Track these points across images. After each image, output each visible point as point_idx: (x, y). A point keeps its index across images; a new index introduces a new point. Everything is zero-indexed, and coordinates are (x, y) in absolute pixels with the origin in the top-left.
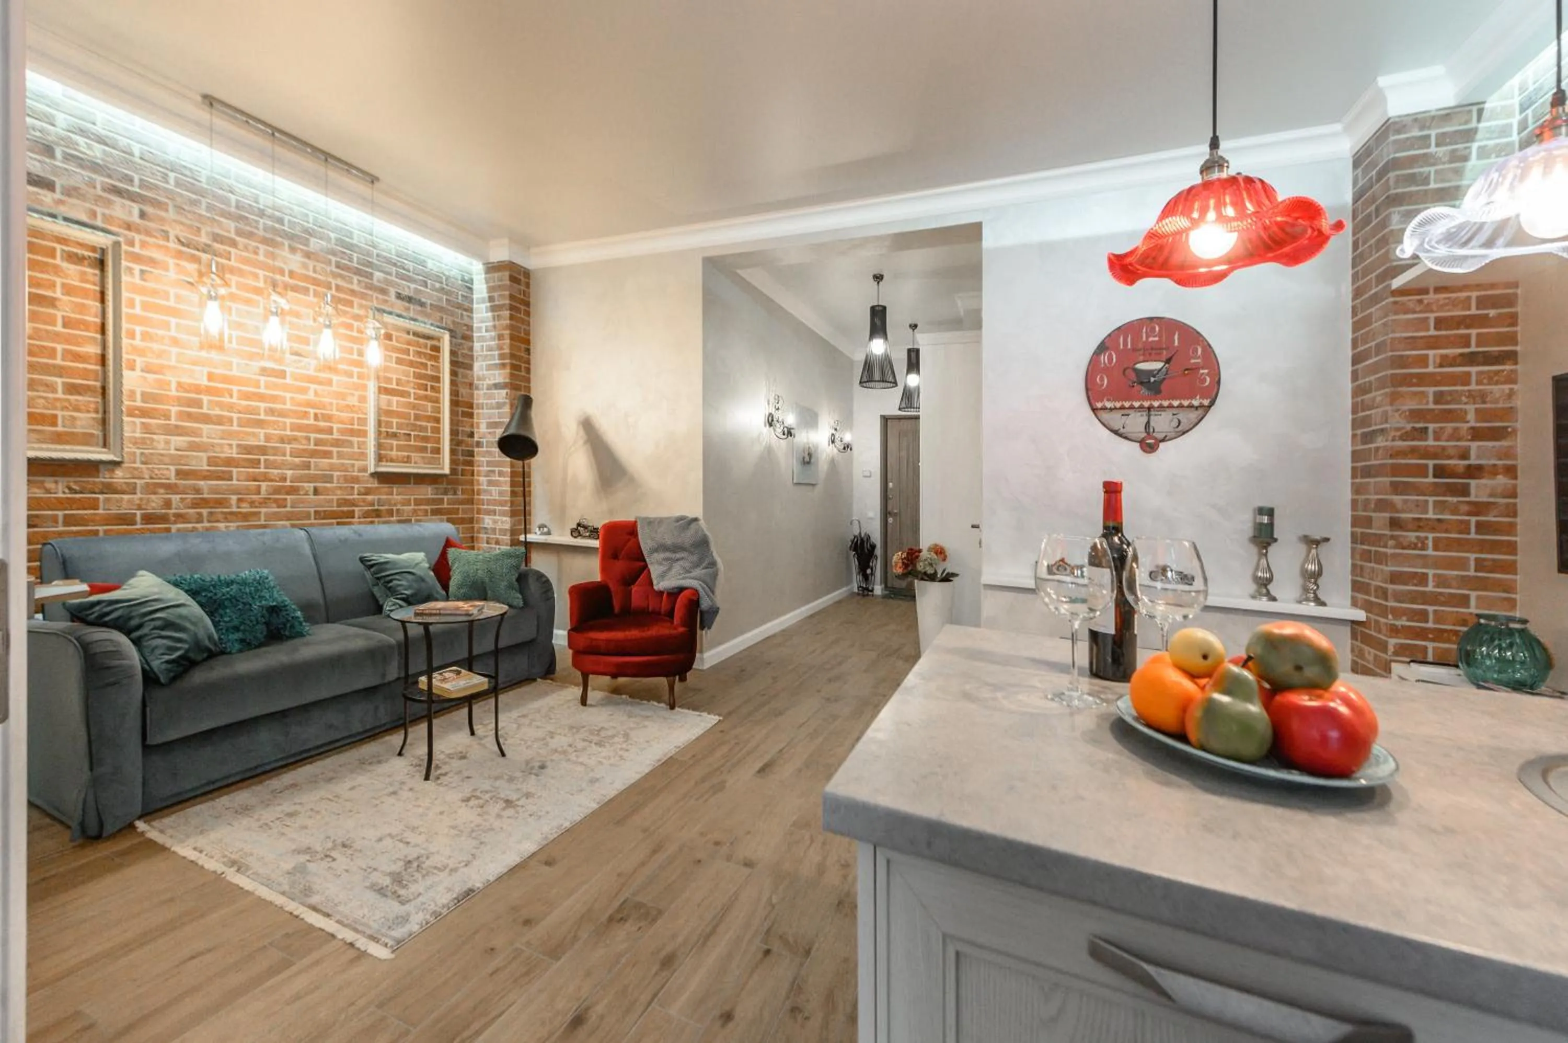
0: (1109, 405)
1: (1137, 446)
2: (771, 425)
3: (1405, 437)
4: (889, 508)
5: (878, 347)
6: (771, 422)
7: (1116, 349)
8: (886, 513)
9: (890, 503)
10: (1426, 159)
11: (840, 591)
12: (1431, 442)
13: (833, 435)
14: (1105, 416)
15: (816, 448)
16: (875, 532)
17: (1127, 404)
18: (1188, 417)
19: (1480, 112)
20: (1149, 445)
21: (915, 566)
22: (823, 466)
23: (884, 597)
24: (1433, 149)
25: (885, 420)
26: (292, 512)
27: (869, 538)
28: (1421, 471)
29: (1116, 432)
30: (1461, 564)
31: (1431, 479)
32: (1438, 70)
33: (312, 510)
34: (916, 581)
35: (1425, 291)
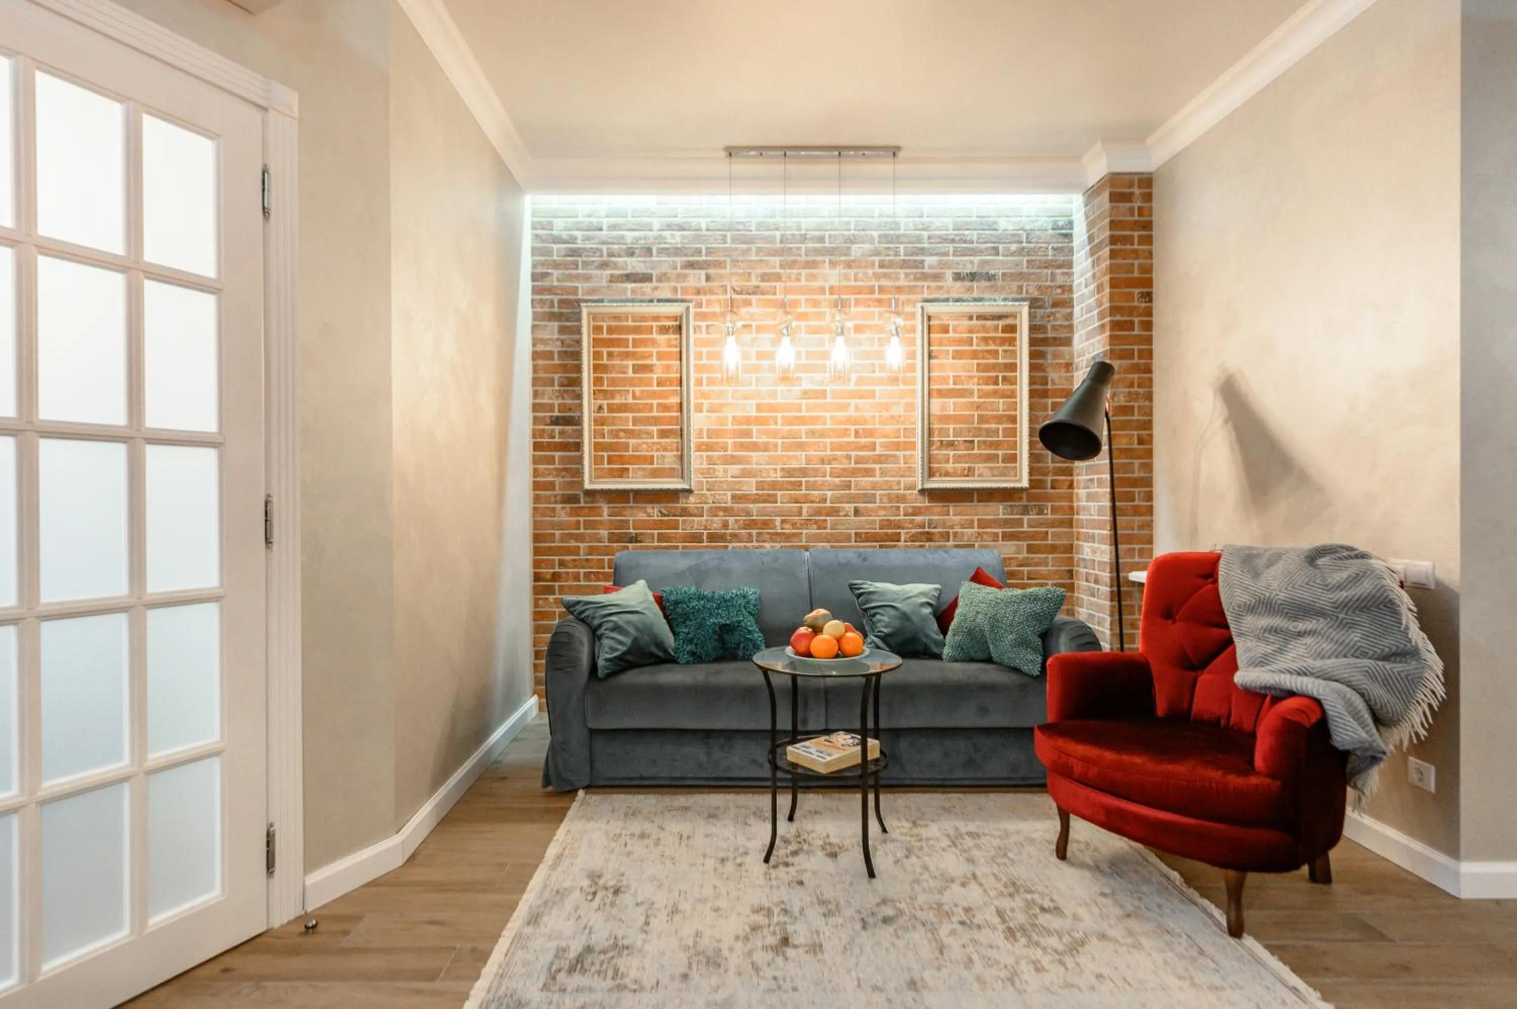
26: (831, 534)
33: (853, 531)
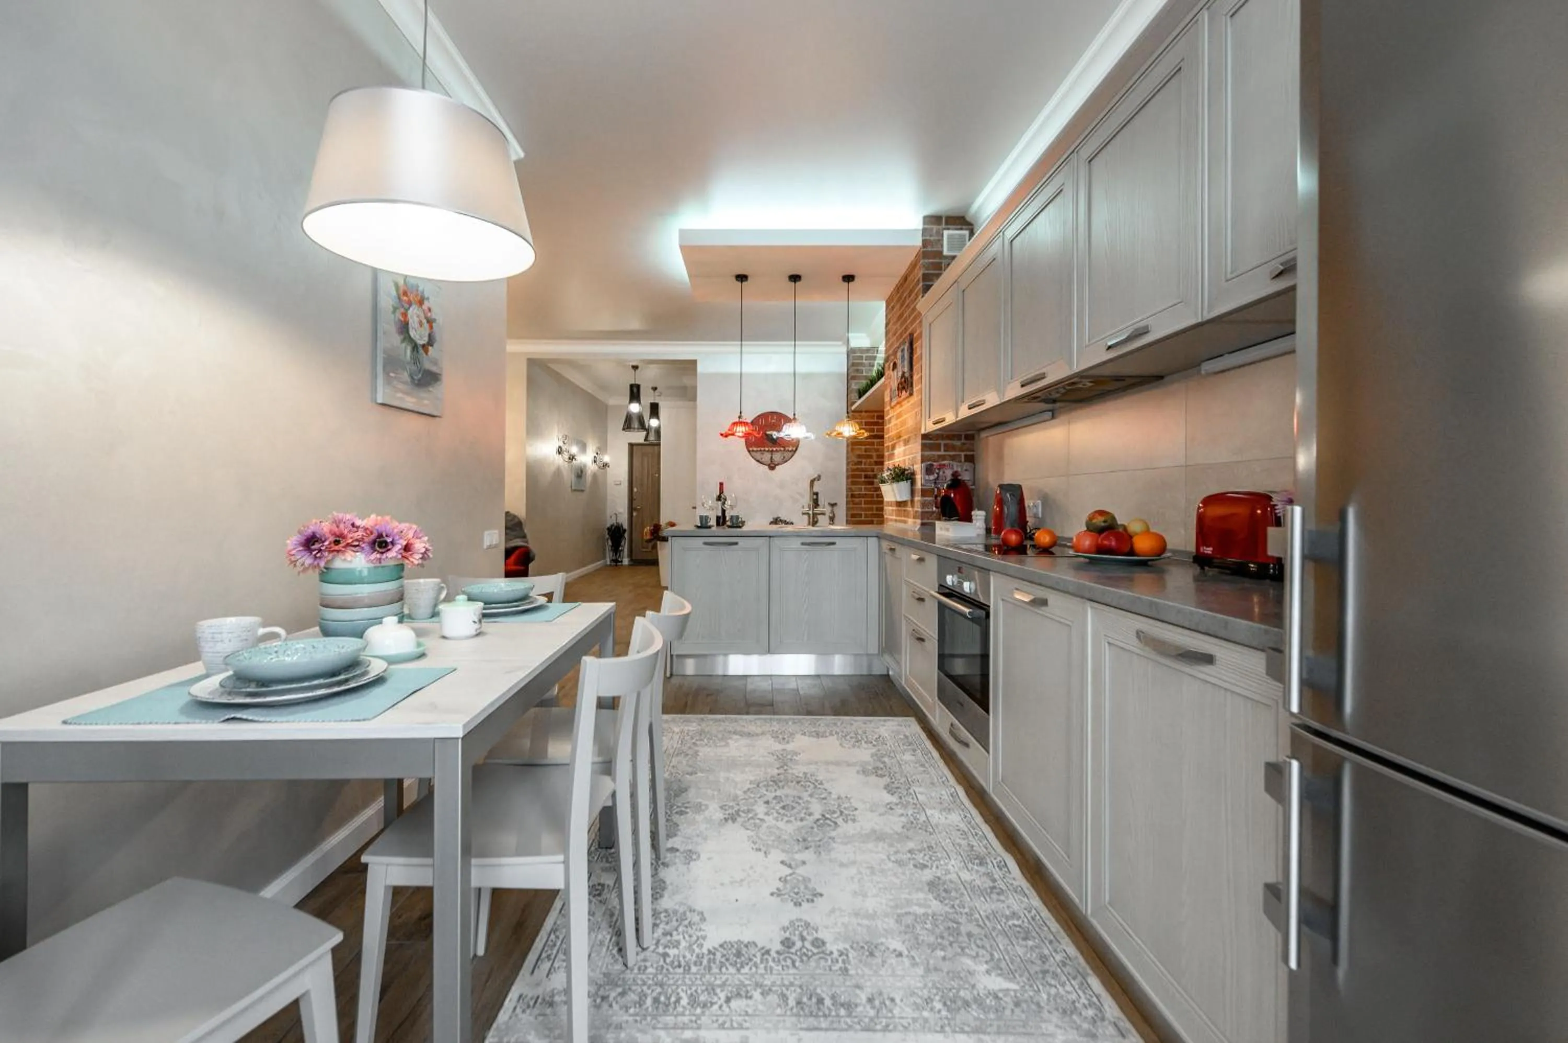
0: (755, 449)
1: (767, 467)
2: (560, 453)
3: (856, 464)
4: (634, 506)
5: (635, 408)
6: (560, 451)
7: (758, 425)
8: (631, 509)
9: (634, 502)
10: (861, 364)
11: (599, 563)
12: (863, 466)
13: (595, 457)
14: (753, 454)
15: (585, 466)
16: (624, 520)
17: (762, 449)
18: (787, 455)
19: (877, 351)
20: (772, 467)
21: (658, 534)
22: (589, 478)
23: (630, 565)
24: (864, 361)
25: (631, 446)
27: (622, 526)
28: (860, 476)
29: (758, 461)
30: (871, 509)
31: (863, 479)
32: (864, 335)
34: (658, 543)
35: (861, 412)
